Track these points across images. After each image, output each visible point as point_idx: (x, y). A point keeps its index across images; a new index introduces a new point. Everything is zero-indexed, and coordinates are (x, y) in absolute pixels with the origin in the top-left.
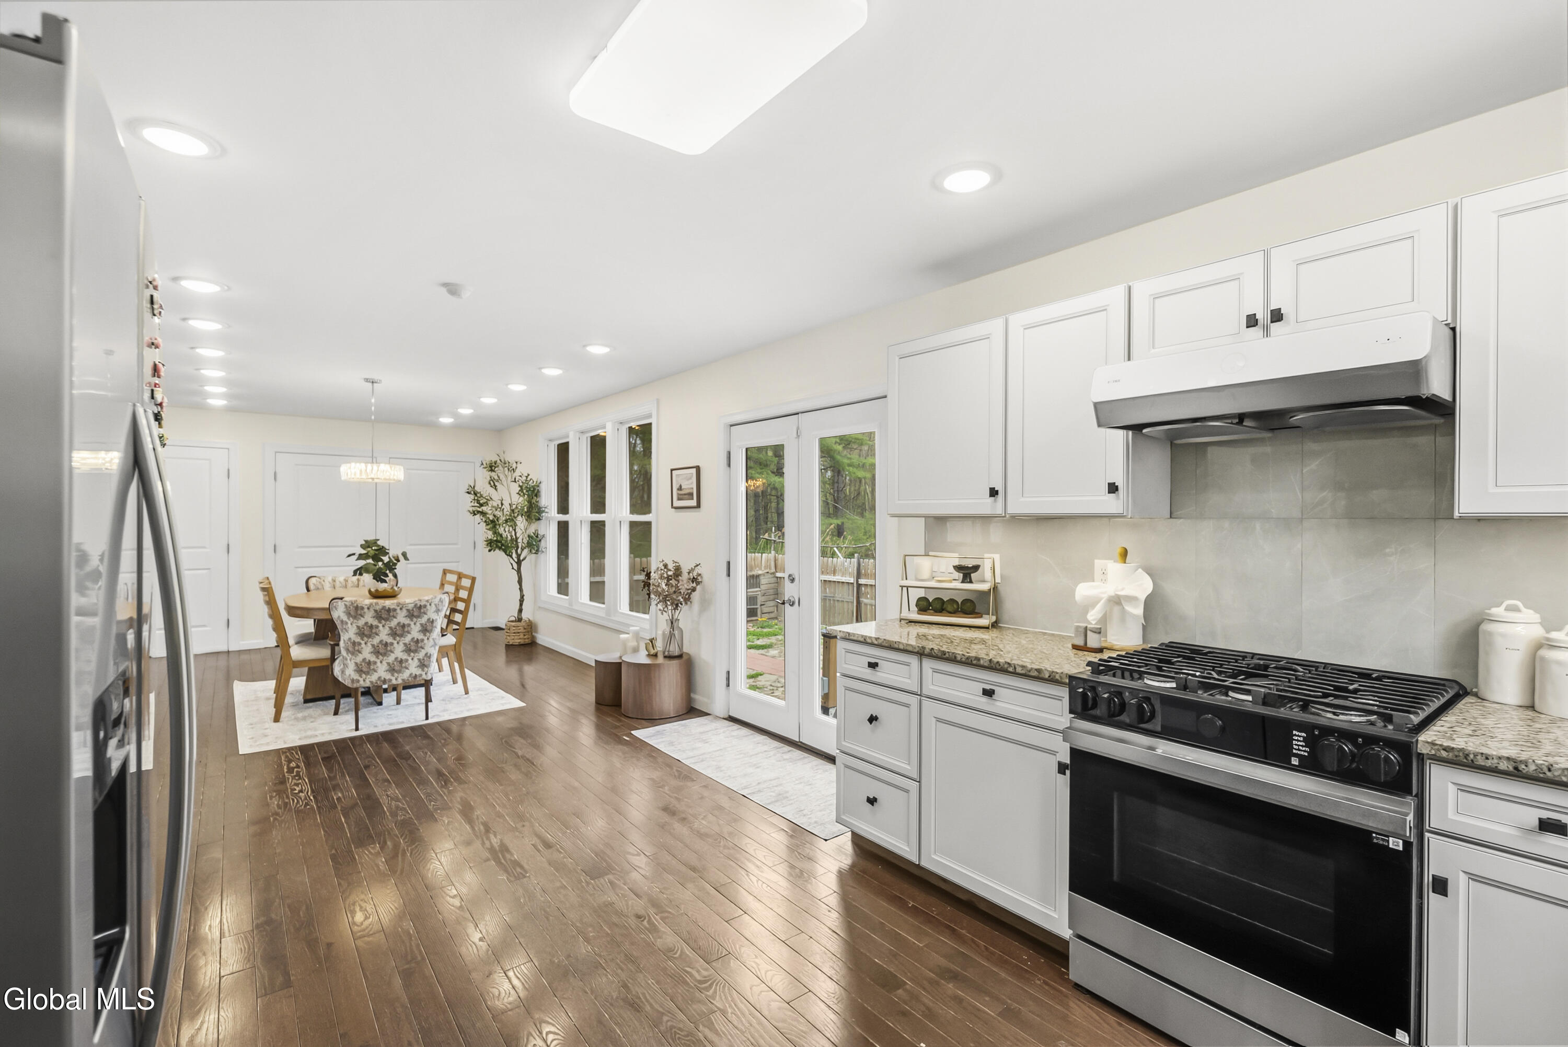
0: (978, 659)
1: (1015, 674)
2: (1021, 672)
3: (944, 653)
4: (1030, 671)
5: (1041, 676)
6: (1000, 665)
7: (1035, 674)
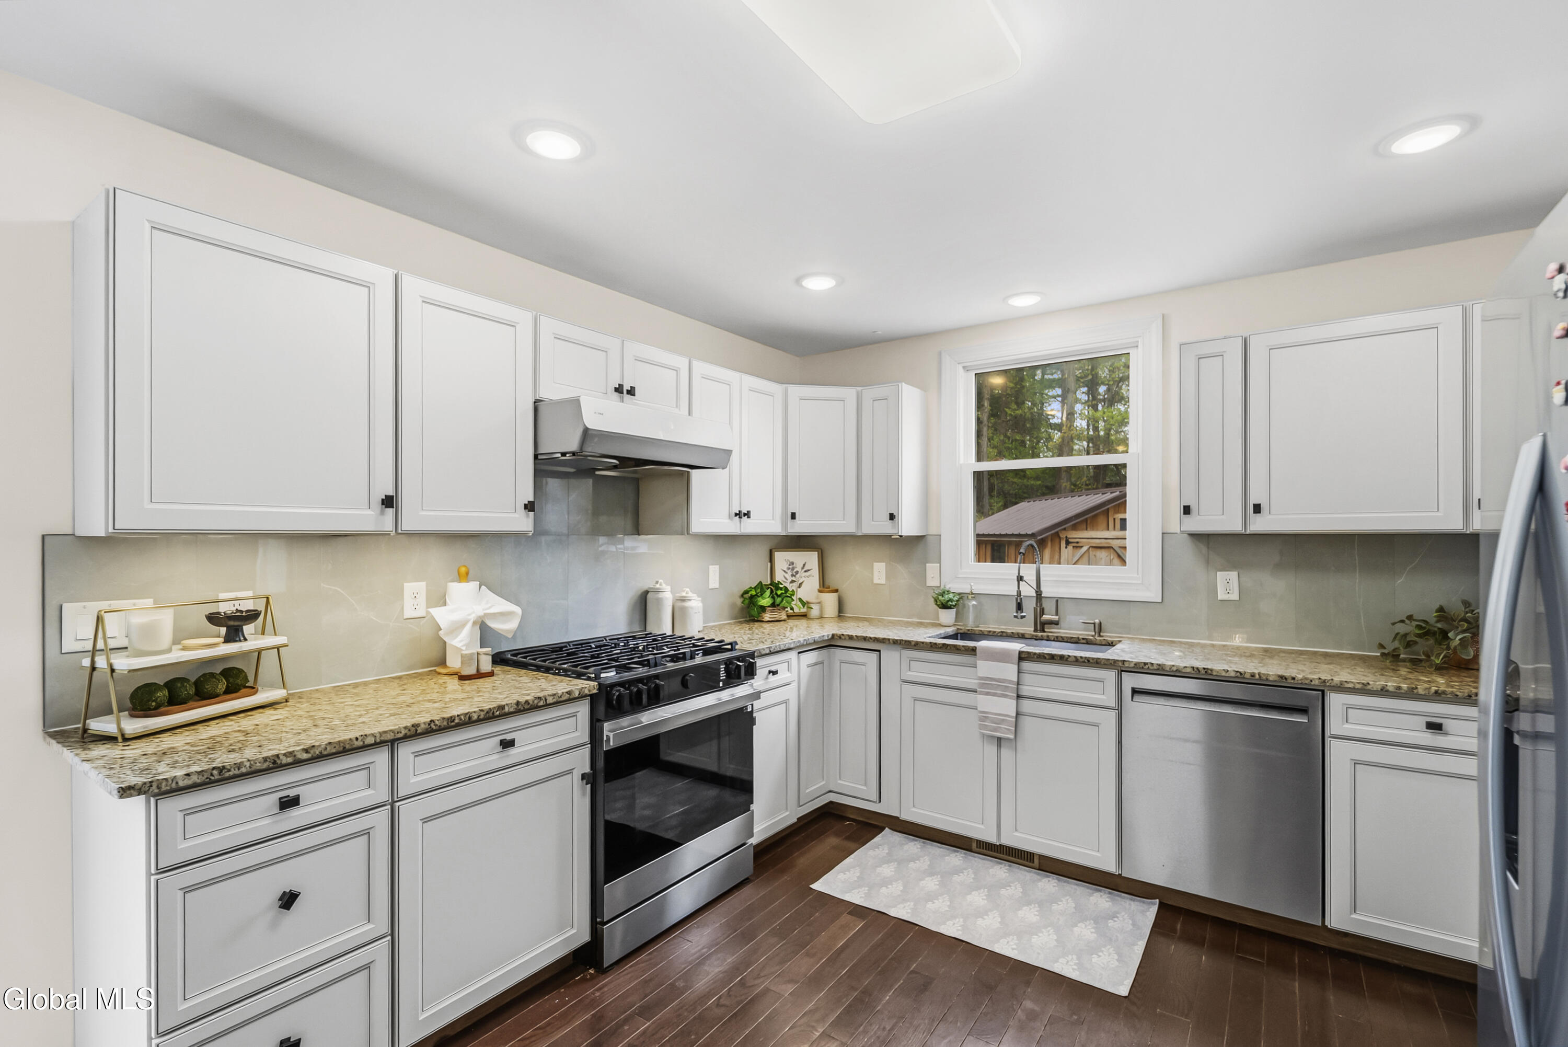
0: (501, 707)
1: (547, 705)
2: (551, 702)
3: (451, 719)
4: (561, 697)
5: (571, 697)
6: (529, 704)
7: (566, 697)
